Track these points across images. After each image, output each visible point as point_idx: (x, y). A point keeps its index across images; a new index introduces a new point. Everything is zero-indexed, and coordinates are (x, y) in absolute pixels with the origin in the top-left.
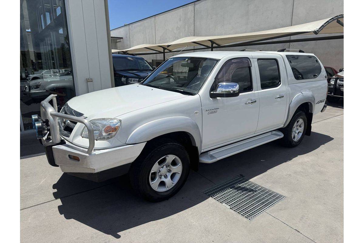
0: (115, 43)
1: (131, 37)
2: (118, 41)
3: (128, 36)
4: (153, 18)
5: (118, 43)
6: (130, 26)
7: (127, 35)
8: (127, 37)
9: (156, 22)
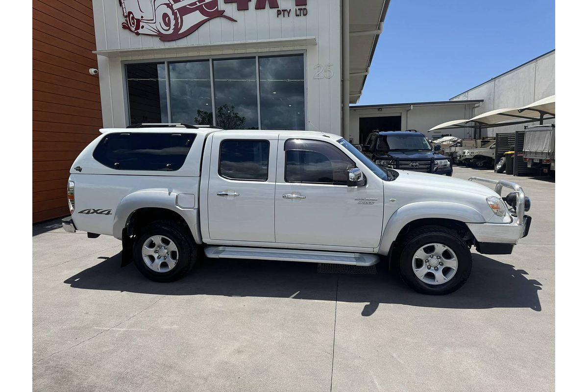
0: (471, 110)
1: (496, 98)
2: (476, 105)
3: (492, 97)
4: (533, 64)
5: (476, 109)
6: (497, 81)
7: (491, 95)
8: (489, 99)
9: (537, 70)
